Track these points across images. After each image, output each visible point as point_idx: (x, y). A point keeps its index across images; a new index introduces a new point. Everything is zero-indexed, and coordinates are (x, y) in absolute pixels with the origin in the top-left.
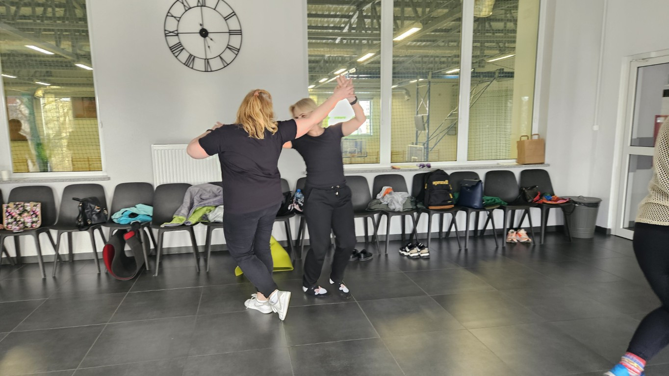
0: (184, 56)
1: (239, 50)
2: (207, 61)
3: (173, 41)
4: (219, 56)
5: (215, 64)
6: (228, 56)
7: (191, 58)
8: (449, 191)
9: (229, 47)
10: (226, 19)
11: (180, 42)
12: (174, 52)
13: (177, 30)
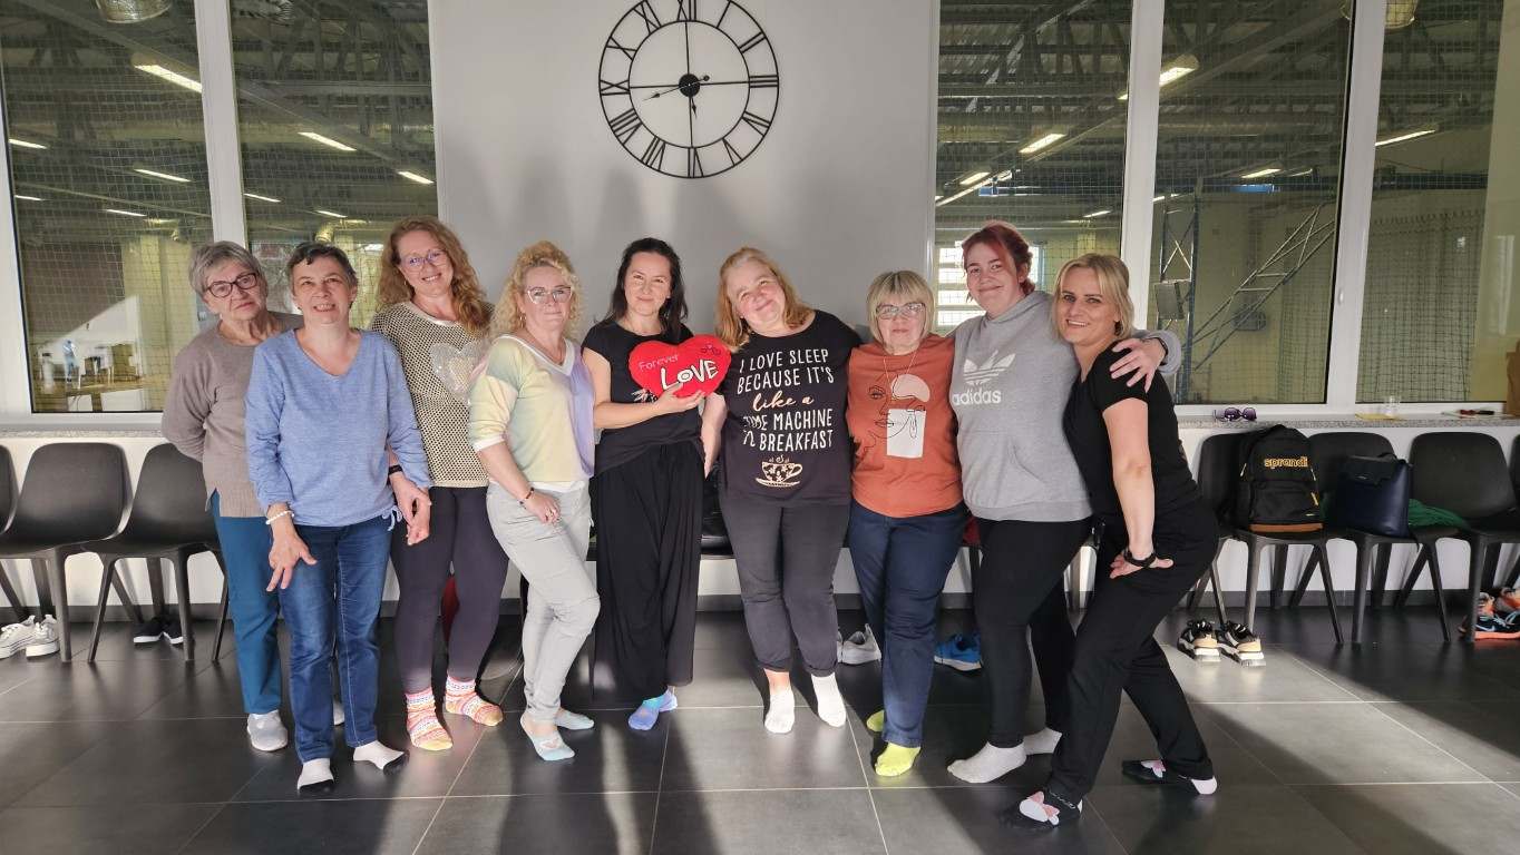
0: (641, 142)
1: (769, 125)
2: (693, 150)
3: (618, 106)
4: (723, 139)
5: (714, 160)
6: (744, 138)
7: (658, 146)
8: (1309, 483)
9: (746, 117)
10: (743, 49)
11: (633, 109)
12: (618, 133)
13: (628, 81)
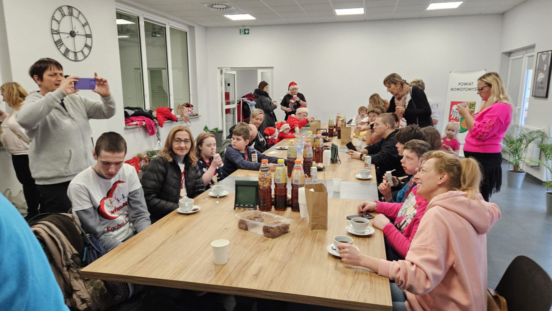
0: (63, 49)
1: (91, 48)
2: (75, 53)
3: (57, 37)
4: (82, 50)
5: (80, 56)
6: (86, 51)
7: (67, 51)
9: (86, 46)
10: (84, 26)
11: (61, 39)
12: (58, 45)
13: (59, 30)
